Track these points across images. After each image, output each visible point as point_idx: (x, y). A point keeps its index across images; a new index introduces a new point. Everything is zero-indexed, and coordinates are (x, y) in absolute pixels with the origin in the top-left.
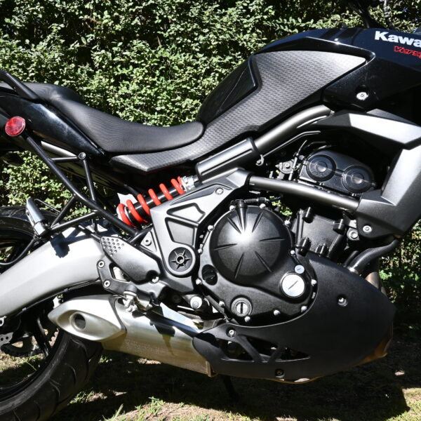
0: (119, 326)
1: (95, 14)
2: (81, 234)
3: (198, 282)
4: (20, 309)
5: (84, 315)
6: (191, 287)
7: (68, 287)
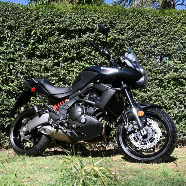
0: (52, 131)
1: (63, 52)
2: (45, 112)
3: (67, 121)
4: (33, 129)
5: (46, 129)
6: (65, 122)
7: (43, 123)
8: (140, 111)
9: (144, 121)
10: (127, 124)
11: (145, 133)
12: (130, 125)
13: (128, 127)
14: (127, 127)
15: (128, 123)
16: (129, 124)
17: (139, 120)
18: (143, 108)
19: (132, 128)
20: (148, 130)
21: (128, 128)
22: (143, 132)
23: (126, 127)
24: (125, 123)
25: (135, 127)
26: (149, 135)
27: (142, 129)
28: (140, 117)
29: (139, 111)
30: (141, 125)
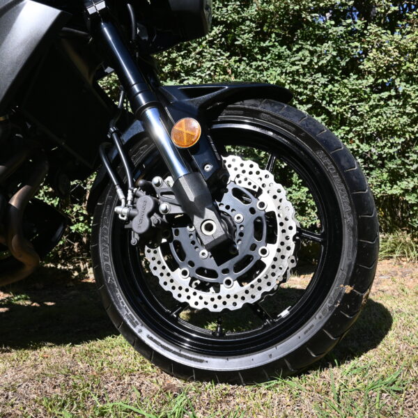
8: (183, 121)
9: (208, 168)
10: (126, 194)
11: (218, 231)
12: (139, 203)
13: (133, 212)
14: (126, 211)
15: (130, 192)
16: (135, 196)
17: (180, 170)
18: (196, 107)
19: (150, 215)
20: (229, 212)
21: (131, 217)
22: (209, 228)
23: (122, 210)
24: (119, 191)
25: (163, 207)
26: (241, 234)
27: (201, 215)
28: (185, 155)
29: (177, 120)
30: (191, 196)
